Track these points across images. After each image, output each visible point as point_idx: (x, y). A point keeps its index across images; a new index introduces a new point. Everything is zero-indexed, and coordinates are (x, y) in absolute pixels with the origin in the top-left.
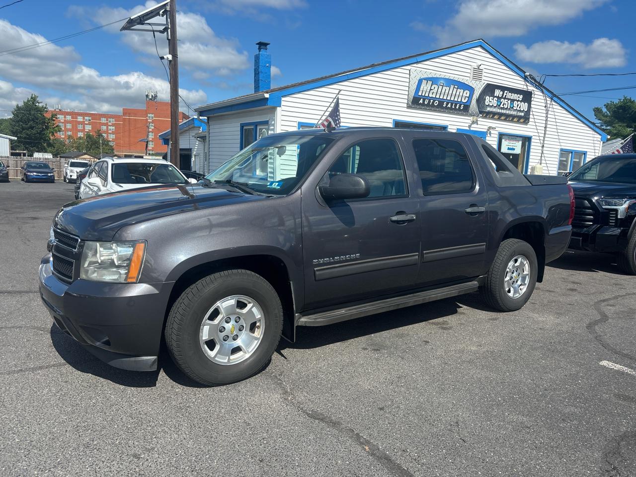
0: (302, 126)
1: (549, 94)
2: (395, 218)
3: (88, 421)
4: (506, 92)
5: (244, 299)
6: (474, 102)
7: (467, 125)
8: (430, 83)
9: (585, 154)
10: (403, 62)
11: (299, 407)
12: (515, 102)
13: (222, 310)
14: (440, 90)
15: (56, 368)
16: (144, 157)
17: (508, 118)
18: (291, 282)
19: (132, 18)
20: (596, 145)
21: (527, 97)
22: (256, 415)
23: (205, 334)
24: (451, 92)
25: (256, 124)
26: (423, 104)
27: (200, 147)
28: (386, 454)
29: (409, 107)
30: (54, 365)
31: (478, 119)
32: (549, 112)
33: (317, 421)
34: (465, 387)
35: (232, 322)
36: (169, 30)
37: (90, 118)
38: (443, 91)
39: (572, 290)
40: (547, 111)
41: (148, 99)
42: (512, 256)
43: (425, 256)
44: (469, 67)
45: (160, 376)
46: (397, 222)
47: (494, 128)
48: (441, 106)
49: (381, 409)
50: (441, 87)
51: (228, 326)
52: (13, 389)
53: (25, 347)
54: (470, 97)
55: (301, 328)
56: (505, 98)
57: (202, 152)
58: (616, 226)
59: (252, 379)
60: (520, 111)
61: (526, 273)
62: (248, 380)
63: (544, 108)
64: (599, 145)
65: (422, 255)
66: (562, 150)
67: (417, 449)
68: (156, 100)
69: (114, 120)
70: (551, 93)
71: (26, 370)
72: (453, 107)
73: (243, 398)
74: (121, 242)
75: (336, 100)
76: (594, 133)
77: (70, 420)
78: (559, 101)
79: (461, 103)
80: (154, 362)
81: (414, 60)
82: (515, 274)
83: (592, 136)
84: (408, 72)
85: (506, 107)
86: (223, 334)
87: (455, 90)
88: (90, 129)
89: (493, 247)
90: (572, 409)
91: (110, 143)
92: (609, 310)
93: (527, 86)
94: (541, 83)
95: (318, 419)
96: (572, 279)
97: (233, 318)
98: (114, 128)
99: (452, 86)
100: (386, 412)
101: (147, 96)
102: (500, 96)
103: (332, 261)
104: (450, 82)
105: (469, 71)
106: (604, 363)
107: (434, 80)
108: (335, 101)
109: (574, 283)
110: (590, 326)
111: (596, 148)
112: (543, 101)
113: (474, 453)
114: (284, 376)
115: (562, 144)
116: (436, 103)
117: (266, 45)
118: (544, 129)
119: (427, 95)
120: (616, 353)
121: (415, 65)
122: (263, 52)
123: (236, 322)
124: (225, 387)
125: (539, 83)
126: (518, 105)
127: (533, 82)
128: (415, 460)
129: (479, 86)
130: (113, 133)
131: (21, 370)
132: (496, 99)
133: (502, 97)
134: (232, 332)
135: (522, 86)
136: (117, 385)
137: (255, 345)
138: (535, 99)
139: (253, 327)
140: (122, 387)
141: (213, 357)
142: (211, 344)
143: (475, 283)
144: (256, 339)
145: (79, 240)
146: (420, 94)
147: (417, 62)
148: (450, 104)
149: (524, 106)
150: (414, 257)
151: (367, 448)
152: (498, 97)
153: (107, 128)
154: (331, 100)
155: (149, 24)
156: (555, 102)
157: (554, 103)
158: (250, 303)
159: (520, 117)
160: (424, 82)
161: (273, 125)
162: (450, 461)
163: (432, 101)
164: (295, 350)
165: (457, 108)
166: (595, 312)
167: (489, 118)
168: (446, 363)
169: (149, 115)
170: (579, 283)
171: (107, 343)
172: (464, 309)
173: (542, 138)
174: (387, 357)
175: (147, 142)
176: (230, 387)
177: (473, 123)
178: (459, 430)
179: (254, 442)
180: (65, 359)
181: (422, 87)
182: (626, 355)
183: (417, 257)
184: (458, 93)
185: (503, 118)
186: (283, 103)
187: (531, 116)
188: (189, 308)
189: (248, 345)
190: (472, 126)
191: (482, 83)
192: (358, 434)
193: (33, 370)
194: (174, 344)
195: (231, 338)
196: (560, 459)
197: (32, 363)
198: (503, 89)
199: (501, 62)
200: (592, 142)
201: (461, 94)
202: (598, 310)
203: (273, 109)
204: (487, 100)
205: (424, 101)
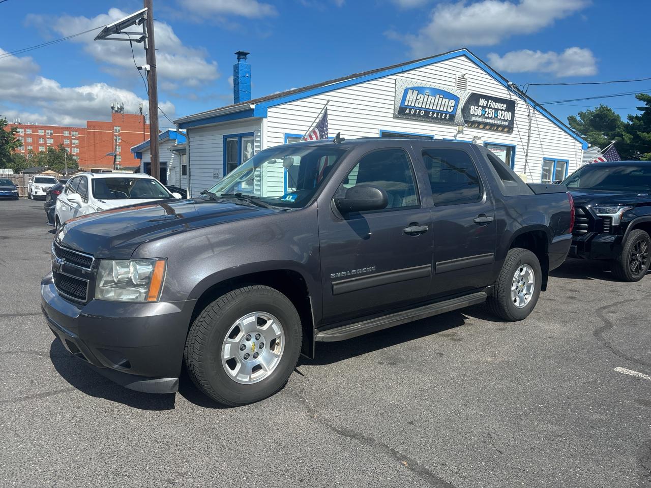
0: (288, 138)
1: (533, 104)
2: (408, 230)
3: (112, 447)
4: (490, 101)
5: (264, 315)
6: (459, 111)
7: (453, 135)
8: (416, 92)
9: (567, 162)
10: (388, 72)
11: (327, 424)
12: (499, 111)
13: (242, 328)
14: (425, 100)
15: (65, 393)
16: (113, 172)
17: (493, 127)
18: (310, 297)
19: (108, 26)
20: (578, 153)
21: (511, 106)
22: (285, 434)
23: (226, 354)
24: (436, 102)
25: (240, 136)
26: (410, 114)
27: (176, 160)
28: (425, 469)
29: (395, 117)
30: (62, 391)
31: (464, 129)
32: (532, 122)
33: (349, 438)
34: (489, 398)
35: (253, 340)
36: (147, 40)
37: (52, 132)
38: (429, 100)
39: (572, 298)
40: (530, 120)
41: (114, 111)
42: (518, 265)
43: (437, 267)
44: (454, 76)
45: (176, 399)
46: (411, 233)
47: (479, 138)
48: (427, 116)
49: (411, 423)
50: (426, 97)
51: (249, 344)
52: (23, 417)
53: (26, 372)
54: (455, 107)
55: (320, 344)
56: (489, 108)
57: (179, 165)
58: (610, 233)
59: (273, 398)
60: (504, 120)
61: (530, 282)
62: (269, 399)
63: (527, 117)
64: (580, 154)
65: (434, 267)
66: (545, 159)
67: (455, 462)
68: (122, 112)
69: (77, 133)
70: (534, 102)
71: (33, 397)
72: (439, 117)
73: (268, 417)
74: (139, 259)
75: (324, 110)
76: (575, 141)
77: (92, 447)
78: (541, 110)
79: (446, 113)
80: (175, 384)
81: (399, 69)
82: (520, 284)
83: (573, 144)
84: (394, 82)
85: (491, 116)
86: (244, 352)
87: (441, 99)
88: (52, 143)
89: (501, 257)
90: (598, 416)
91: (74, 157)
92: (612, 317)
93: (510, 95)
94: (524, 92)
95: (349, 436)
96: (569, 287)
97: (253, 335)
98: (77, 141)
99: (438, 96)
100: (416, 426)
101: (113, 108)
102: (485, 106)
103: (349, 274)
104: (436, 92)
105: (454, 80)
106: (619, 369)
107: (420, 90)
108: (323, 112)
109: (571, 290)
110: (596, 333)
111: (578, 157)
112: (526, 110)
113: (513, 464)
114: (305, 393)
115: (545, 153)
116: (422, 113)
117: (245, 54)
118: (527, 138)
119: (413, 105)
120: (628, 359)
121: (401, 75)
122: (242, 62)
123: (257, 339)
124: (247, 407)
125: (522, 92)
126: (502, 114)
127: (517, 91)
128: (456, 473)
129: (464, 95)
130: (77, 147)
131: (28, 397)
132: (480, 108)
133: (486, 107)
134: (252, 350)
135: (505, 96)
136: (134, 409)
137: (276, 362)
138: (518, 109)
139: (273, 344)
140: (139, 411)
141: (234, 376)
142: (232, 363)
143: (483, 294)
144: (277, 356)
145: (94, 259)
146: (406, 104)
147: (403, 72)
148: (436, 113)
149: (508, 116)
150: (427, 268)
151: (405, 463)
152: (483, 107)
153: (71, 142)
154: (319, 111)
155: (126, 33)
156: (538, 111)
157: (536, 112)
158: (269, 319)
159: (504, 127)
160: (410, 92)
161: (260, 137)
162: (491, 473)
163: (418, 111)
164: (310, 366)
165: (443, 117)
166: (599, 319)
167: (475, 128)
168: (465, 375)
169: (115, 128)
170: (576, 291)
171: (127, 365)
172: (470, 319)
173: (526, 147)
174: (405, 371)
175: (115, 156)
176: (252, 406)
177: (459, 132)
178: (493, 441)
179: (289, 462)
180: (72, 384)
181: (408, 97)
182: (637, 361)
183: (430, 268)
184: (443, 103)
185: (487, 127)
186: (269, 114)
187: (515, 126)
188: (211, 326)
189: (269, 362)
190: (458, 135)
191: (466, 93)
192: (393, 450)
193: (41, 396)
194: (196, 364)
195: (251, 356)
196: (598, 466)
197: (38, 390)
198: (487, 98)
199: (485, 71)
200: (574, 150)
201: (447, 104)
202: (601, 317)
203: (259, 121)
204: (472, 110)
205: (410, 111)
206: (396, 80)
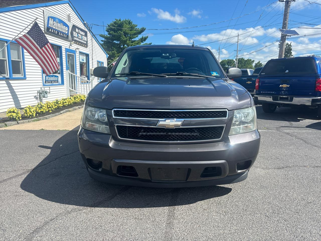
6: (70, 33)
7: (68, 46)
8: (52, 20)
9: (103, 63)
10: (40, 5)
12: (83, 36)
17: (81, 44)
21: (86, 34)
24: (61, 27)
26: (51, 32)
29: (45, 33)
31: (72, 44)
32: (93, 43)
38: (58, 26)
44: (65, 14)
47: (78, 49)
48: (58, 34)
50: (57, 23)
54: (68, 31)
56: (80, 34)
60: (85, 41)
63: (90, 40)
66: (97, 61)
70: (92, 33)
72: (63, 36)
76: (104, 53)
79: (65, 34)
81: (45, 4)
83: (104, 55)
85: (80, 38)
93: (85, 28)
99: (61, 23)
104: (61, 22)
105: (65, 16)
107: (54, 19)
111: (106, 61)
112: (91, 37)
115: (97, 58)
116: (56, 32)
118: (92, 51)
119: (52, 27)
121: (45, 8)
125: (89, 28)
126: (84, 38)
127: (87, 27)
129: (71, 25)
132: (77, 33)
135: (83, 28)
138: (88, 36)
146: (49, 26)
147: (46, 6)
148: (61, 33)
149: (86, 39)
152: (77, 32)
156: (94, 38)
157: (93, 39)
159: (85, 44)
160: (50, 19)
163: (54, 31)
173: (92, 55)
177: (70, 45)
181: (50, 22)
184: (64, 28)
187: (88, 44)
190: (70, 47)
198: (79, 29)
199: (76, 14)
200: (105, 58)
204: (74, 34)
205: (51, 30)
206: (43, 11)
